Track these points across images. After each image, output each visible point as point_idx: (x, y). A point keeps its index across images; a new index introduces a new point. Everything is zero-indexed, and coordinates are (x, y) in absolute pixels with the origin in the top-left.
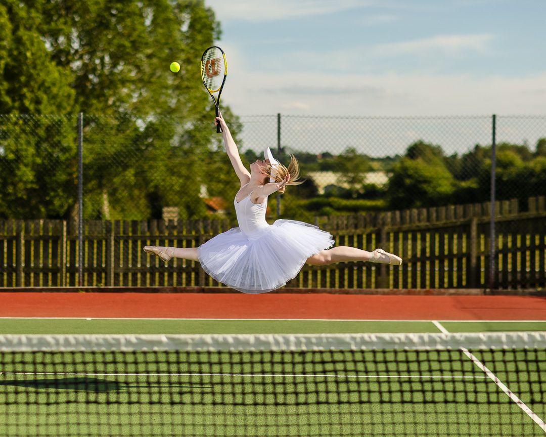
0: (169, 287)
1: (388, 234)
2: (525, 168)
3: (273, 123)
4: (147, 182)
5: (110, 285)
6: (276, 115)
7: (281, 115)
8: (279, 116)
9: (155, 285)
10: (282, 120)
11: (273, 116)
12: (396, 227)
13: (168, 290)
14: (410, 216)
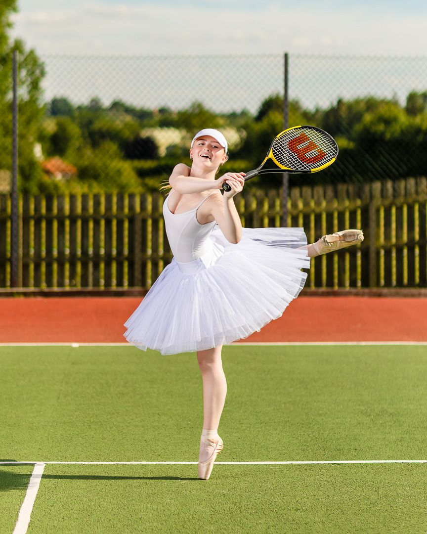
1: (378, 211)
2: (411, 126)
3: (279, 66)
6: (283, 55)
7: (289, 55)
8: (286, 57)
10: (290, 62)
11: (279, 56)
12: (387, 202)
14: (406, 188)
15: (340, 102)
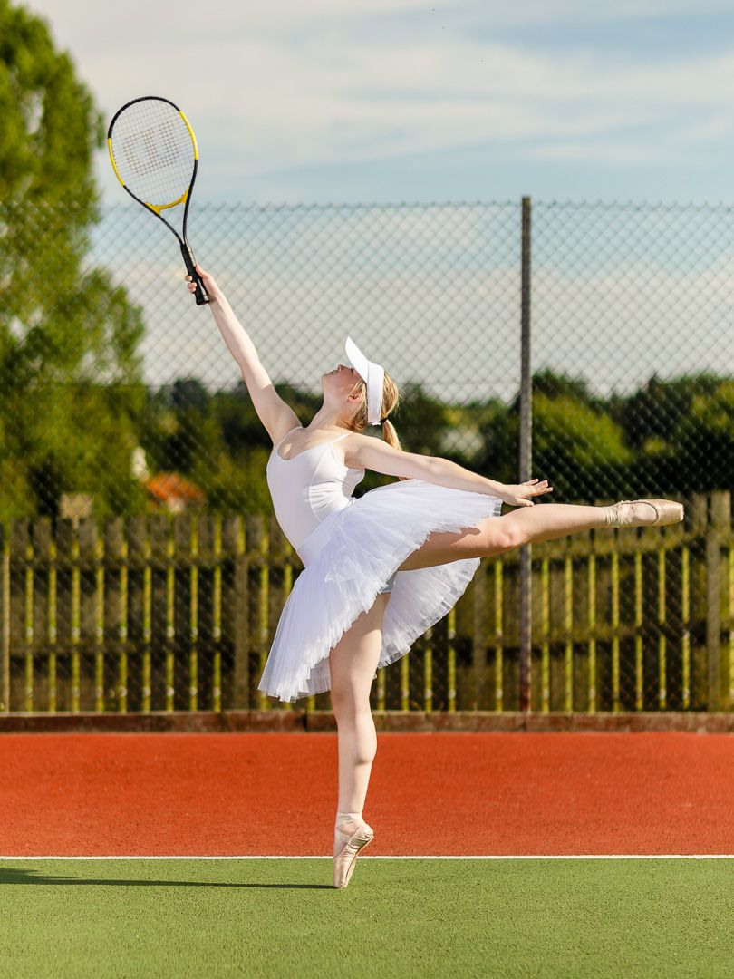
0: (201, 713)
3: (510, 225)
4: (27, 447)
5: (26, 710)
6: (519, 201)
7: (533, 202)
8: (526, 206)
9: (164, 708)
10: (534, 216)
11: (509, 203)
13: (199, 722)
15: (653, 382)
